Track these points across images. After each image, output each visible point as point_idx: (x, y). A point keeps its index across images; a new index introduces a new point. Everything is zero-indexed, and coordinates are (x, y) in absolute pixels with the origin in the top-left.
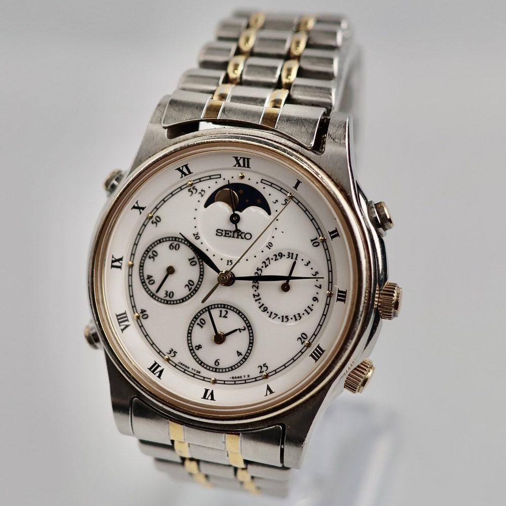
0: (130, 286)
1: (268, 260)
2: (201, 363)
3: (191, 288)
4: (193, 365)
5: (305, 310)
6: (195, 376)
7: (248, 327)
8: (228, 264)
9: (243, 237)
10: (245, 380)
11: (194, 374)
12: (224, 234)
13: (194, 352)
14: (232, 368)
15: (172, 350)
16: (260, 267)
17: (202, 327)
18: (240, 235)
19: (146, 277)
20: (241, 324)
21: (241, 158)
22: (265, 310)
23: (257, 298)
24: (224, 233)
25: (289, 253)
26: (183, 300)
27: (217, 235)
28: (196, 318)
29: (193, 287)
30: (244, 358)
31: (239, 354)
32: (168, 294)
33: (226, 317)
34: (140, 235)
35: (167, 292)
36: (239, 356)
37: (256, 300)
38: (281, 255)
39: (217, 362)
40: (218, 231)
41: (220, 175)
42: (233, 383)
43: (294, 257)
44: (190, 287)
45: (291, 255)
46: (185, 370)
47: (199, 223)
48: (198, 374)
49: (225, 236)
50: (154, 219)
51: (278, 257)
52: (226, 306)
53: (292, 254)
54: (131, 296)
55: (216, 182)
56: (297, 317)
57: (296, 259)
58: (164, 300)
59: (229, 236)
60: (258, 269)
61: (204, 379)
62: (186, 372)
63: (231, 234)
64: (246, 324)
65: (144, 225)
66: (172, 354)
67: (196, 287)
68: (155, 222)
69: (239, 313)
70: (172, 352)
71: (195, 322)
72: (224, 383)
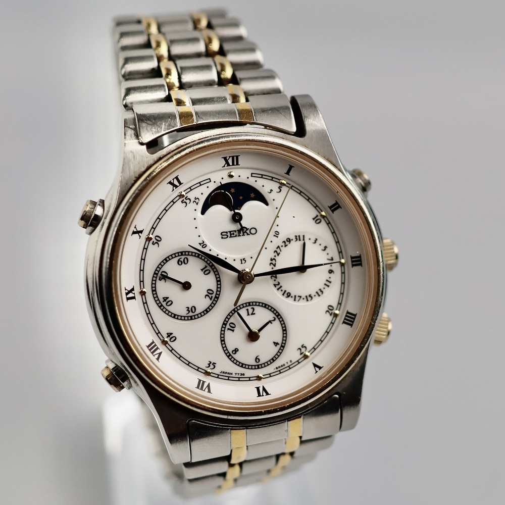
0: (148, 314)
1: (278, 249)
2: (242, 365)
3: (212, 297)
4: (235, 369)
5: (325, 284)
6: (241, 379)
7: (277, 316)
8: (242, 263)
9: (249, 233)
10: (289, 366)
11: (239, 378)
12: (229, 236)
13: (232, 357)
14: (273, 360)
15: (211, 363)
16: (273, 257)
17: (233, 331)
18: (246, 232)
19: (162, 300)
20: (270, 316)
21: (230, 157)
22: (289, 295)
23: (278, 287)
24: (229, 234)
25: (296, 236)
26: (207, 311)
27: (222, 238)
28: (224, 324)
29: (214, 295)
30: (282, 346)
31: (276, 344)
32: (190, 309)
33: (254, 314)
34: (143, 259)
35: (188, 308)
36: (276, 346)
37: (278, 289)
38: (289, 240)
39: (257, 359)
40: (223, 234)
41: (209, 179)
42: (279, 372)
43: (302, 238)
44: (210, 296)
45: (298, 238)
46: (229, 377)
47: (201, 231)
48: (242, 376)
49: (231, 237)
50: (154, 240)
51: (287, 243)
52: (251, 304)
53: (299, 236)
54: (153, 324)
55: (208, 187)
56: (320, 293)
57: (304, 240)
58: (188, 317)
59: (235, 235)
60: (271, 260)
61: (250, 379)
62: (230, 378)
63: (236, 233)
64: (275, 314)
65: (145, 249)
66: (212, 366)
67: (216, 294)
68: (156, 243)
69: (265, 306)
70: (211, 365)
71: (225, 328)
72: (270, 375)
